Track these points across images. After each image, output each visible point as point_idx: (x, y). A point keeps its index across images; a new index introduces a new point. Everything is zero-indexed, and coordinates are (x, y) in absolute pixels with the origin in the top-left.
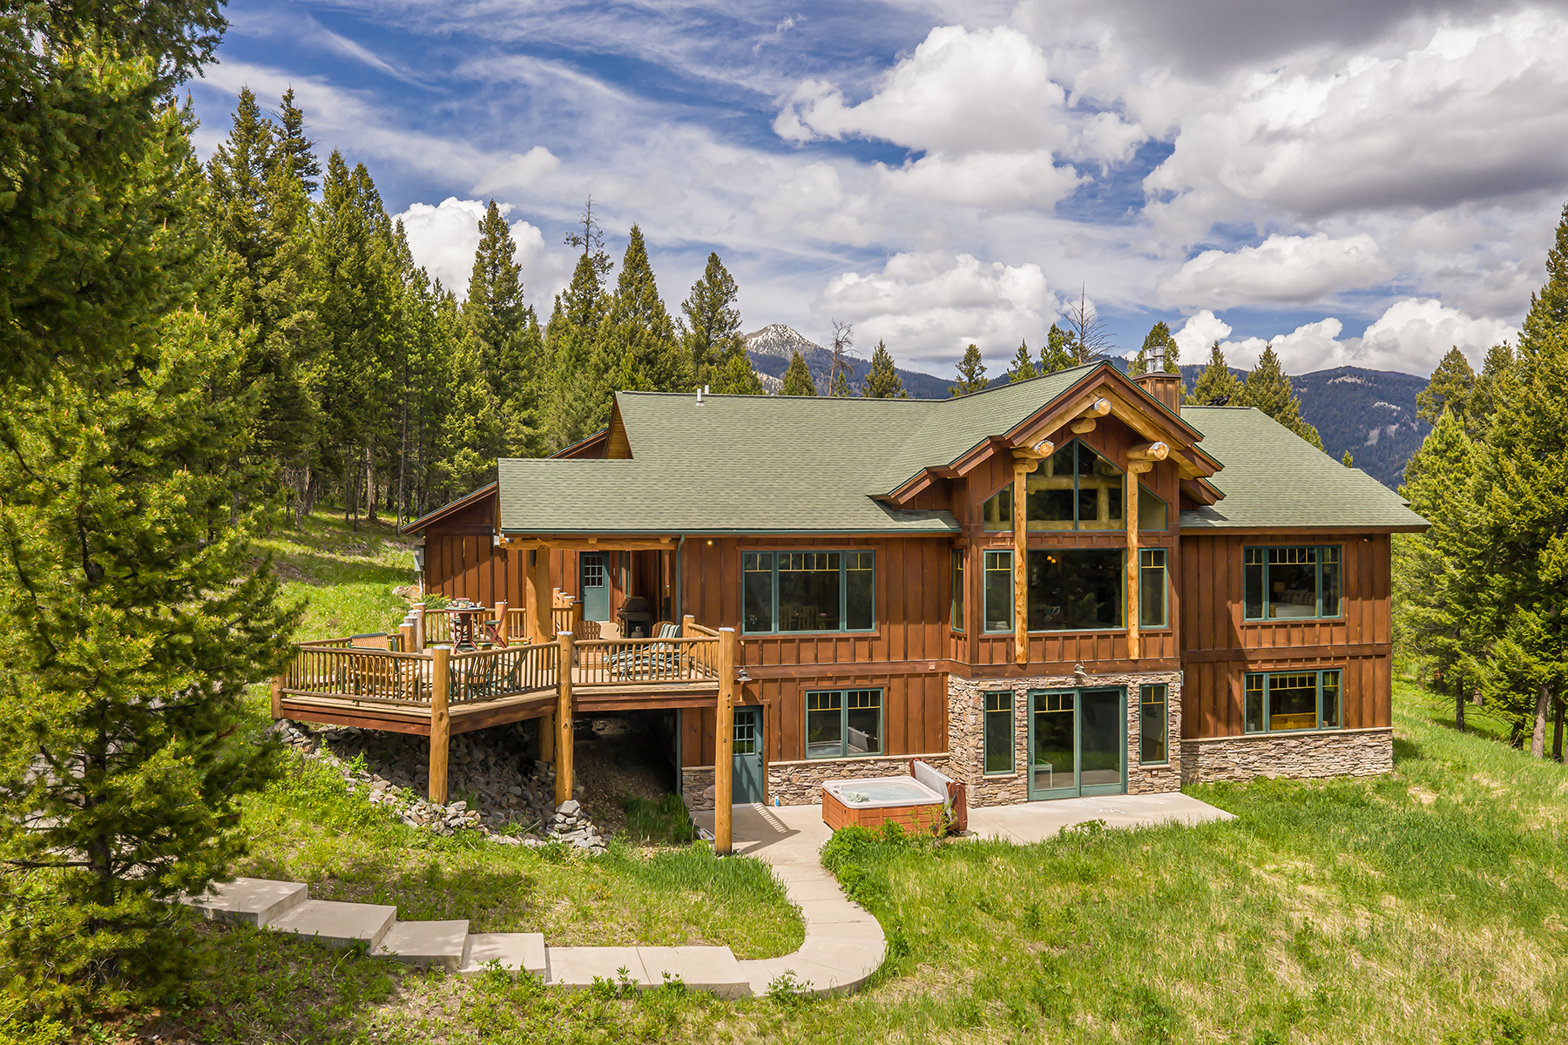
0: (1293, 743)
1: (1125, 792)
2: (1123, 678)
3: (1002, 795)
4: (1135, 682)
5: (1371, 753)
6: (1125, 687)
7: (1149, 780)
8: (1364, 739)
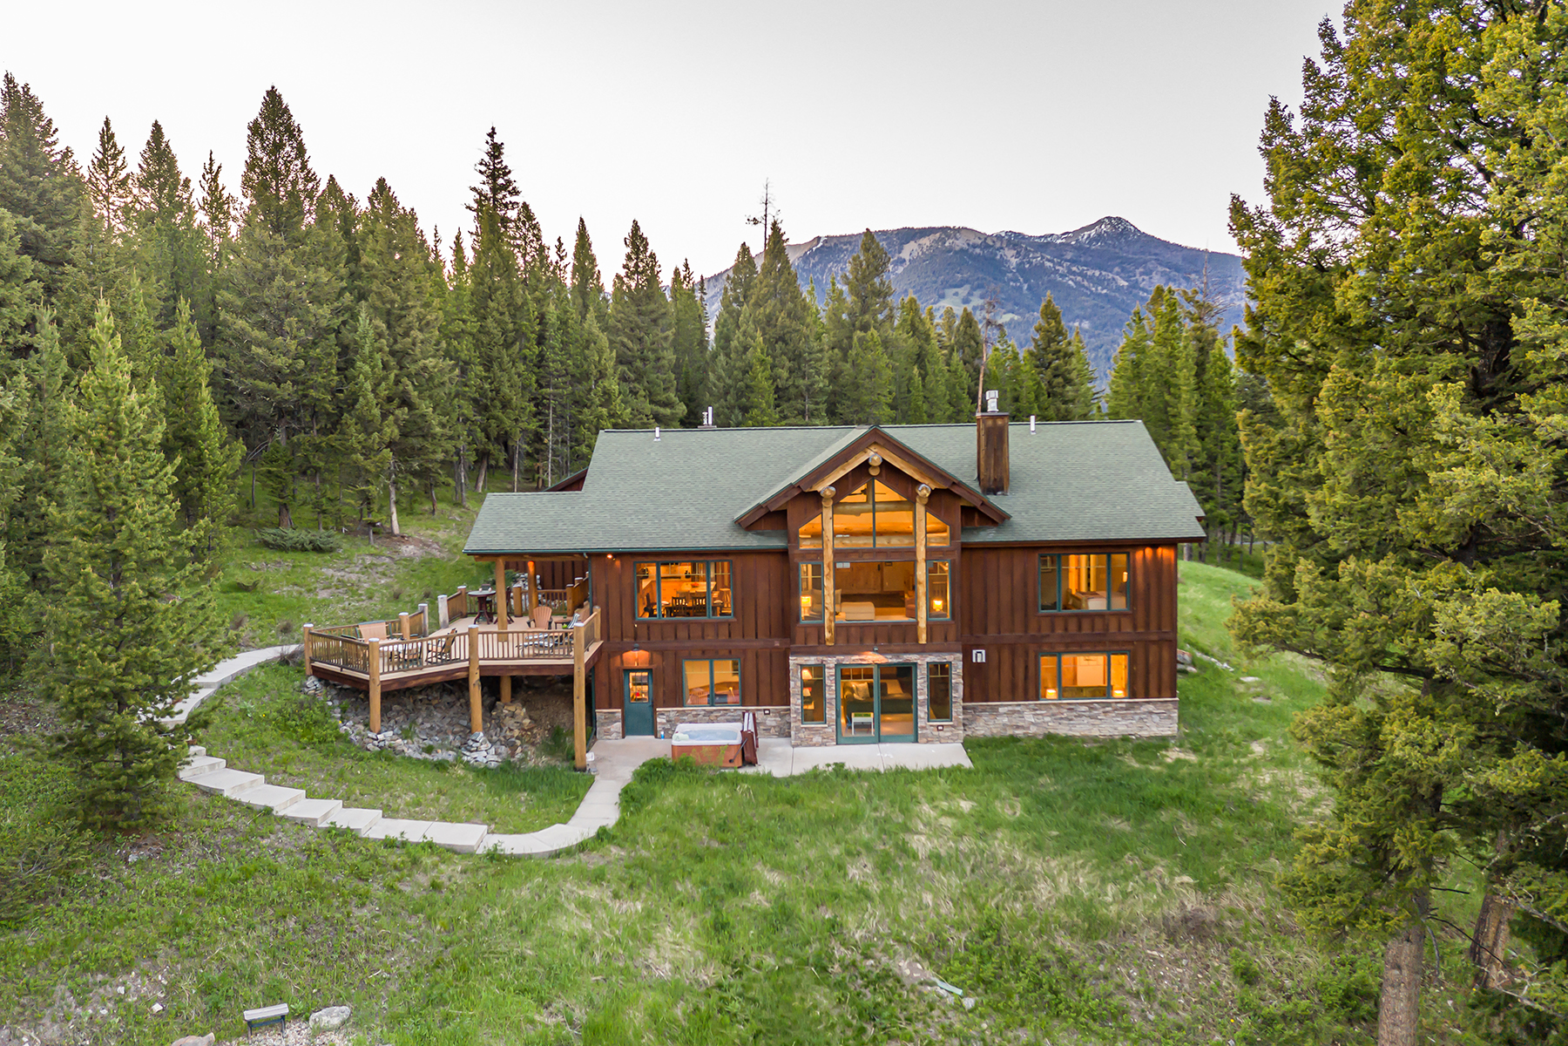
0: (1084, 708)
1: (916, 741)
2: (913, 658)
3: (817, 739)
4: (923, 661)
5: (1156, 718)
6: (916, 664)
7: (936, 733)
8: (1151, 707)
